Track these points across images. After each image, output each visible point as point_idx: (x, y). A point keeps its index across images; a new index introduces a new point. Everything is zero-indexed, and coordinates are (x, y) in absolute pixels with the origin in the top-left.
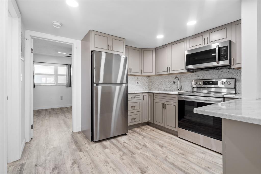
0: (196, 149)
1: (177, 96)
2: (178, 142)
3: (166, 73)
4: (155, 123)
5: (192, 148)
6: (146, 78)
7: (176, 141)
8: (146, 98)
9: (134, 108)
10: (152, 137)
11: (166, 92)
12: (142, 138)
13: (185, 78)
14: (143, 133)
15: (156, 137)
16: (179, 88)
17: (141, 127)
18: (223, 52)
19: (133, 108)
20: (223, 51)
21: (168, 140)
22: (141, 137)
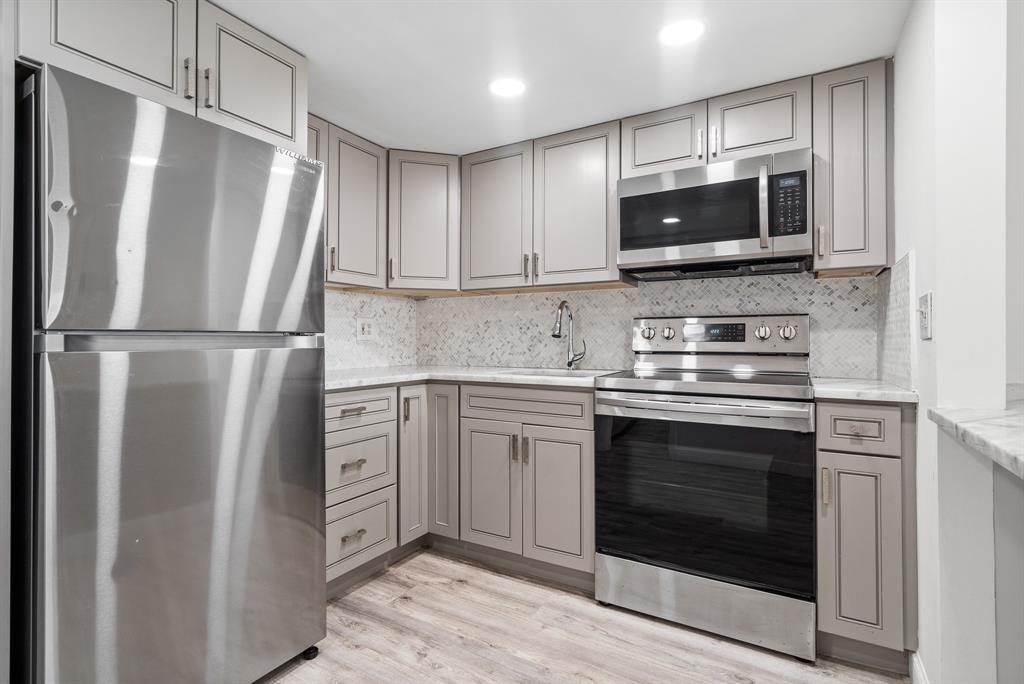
0: (702, 660)
1: (587, 395)
2: (608, 635)
3: (519, 282)
4: (468, 536)
5: (681, 654)
6: (403, 307)
7: (595, 629)
8: (420, 409)
9: (355, 472)
10: (473, 634)
11: (509, 376)
12: (421, 655)
13: (597, 311)
14: (416, 614)
15: (492, 629)
16: (571, 356)
17: (391, 569)
18: (785, 197)
19: (351, 474)
20: (786, 193)
21: (556, 633)
22: (413, 648)
